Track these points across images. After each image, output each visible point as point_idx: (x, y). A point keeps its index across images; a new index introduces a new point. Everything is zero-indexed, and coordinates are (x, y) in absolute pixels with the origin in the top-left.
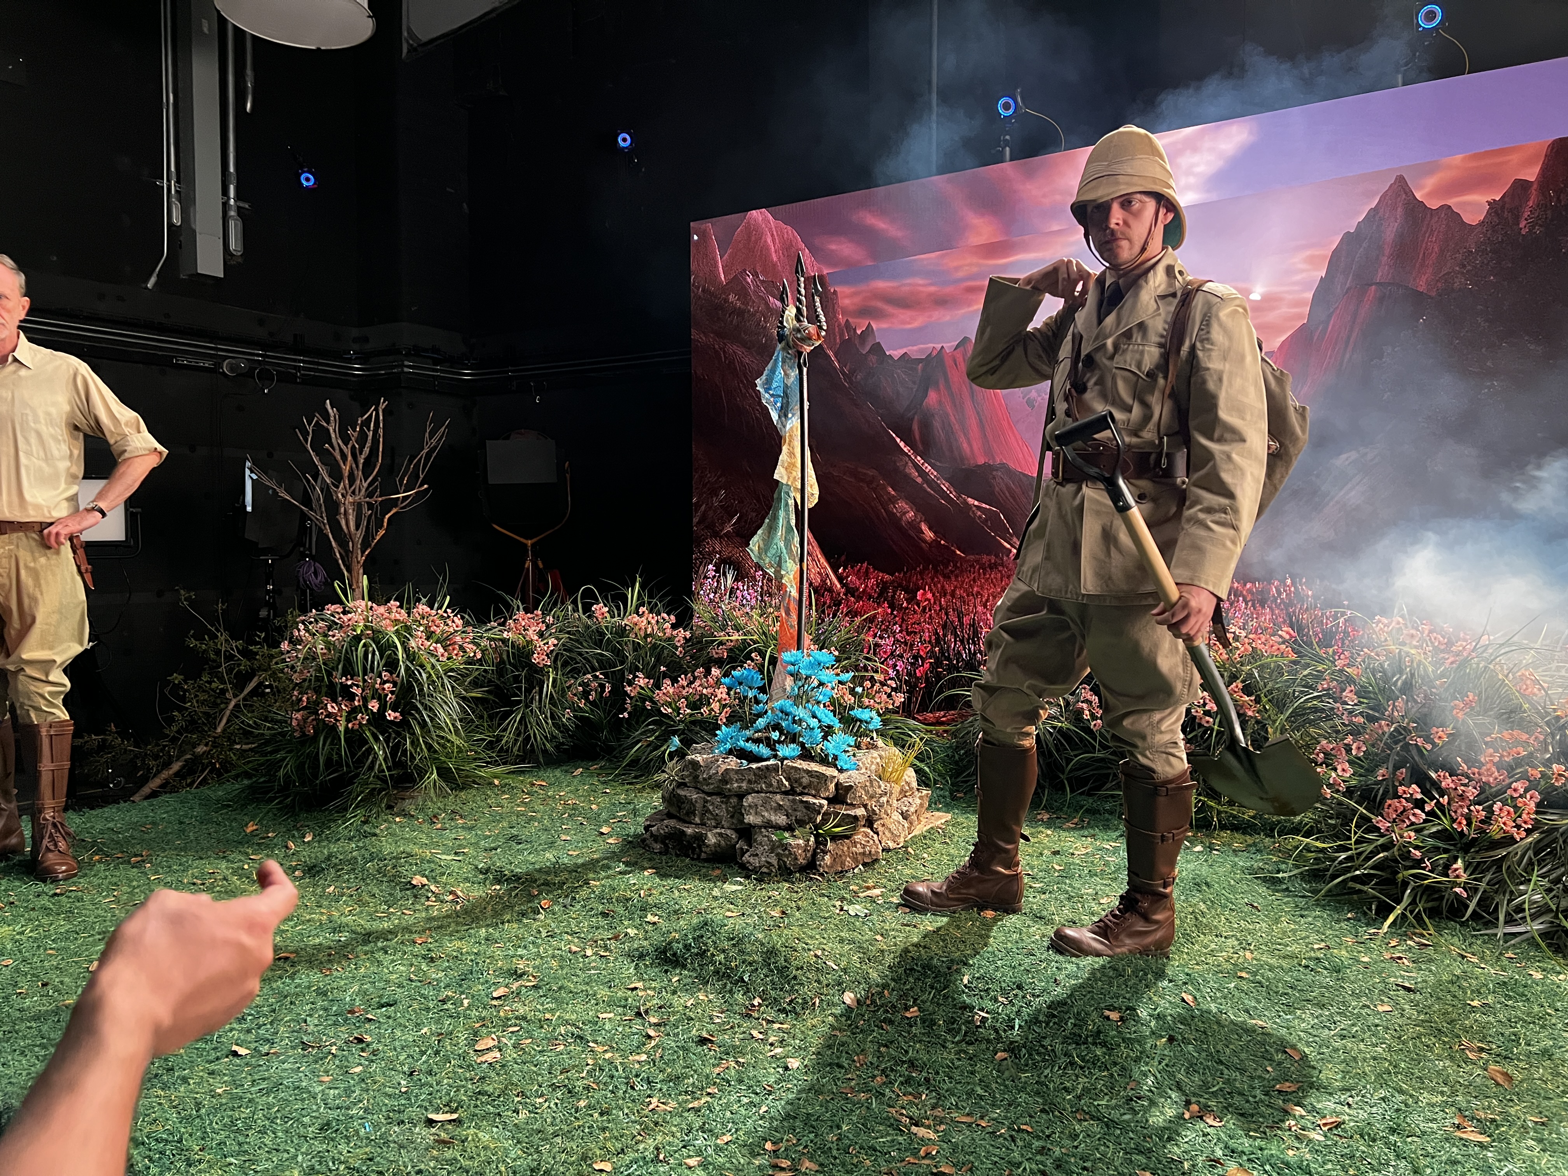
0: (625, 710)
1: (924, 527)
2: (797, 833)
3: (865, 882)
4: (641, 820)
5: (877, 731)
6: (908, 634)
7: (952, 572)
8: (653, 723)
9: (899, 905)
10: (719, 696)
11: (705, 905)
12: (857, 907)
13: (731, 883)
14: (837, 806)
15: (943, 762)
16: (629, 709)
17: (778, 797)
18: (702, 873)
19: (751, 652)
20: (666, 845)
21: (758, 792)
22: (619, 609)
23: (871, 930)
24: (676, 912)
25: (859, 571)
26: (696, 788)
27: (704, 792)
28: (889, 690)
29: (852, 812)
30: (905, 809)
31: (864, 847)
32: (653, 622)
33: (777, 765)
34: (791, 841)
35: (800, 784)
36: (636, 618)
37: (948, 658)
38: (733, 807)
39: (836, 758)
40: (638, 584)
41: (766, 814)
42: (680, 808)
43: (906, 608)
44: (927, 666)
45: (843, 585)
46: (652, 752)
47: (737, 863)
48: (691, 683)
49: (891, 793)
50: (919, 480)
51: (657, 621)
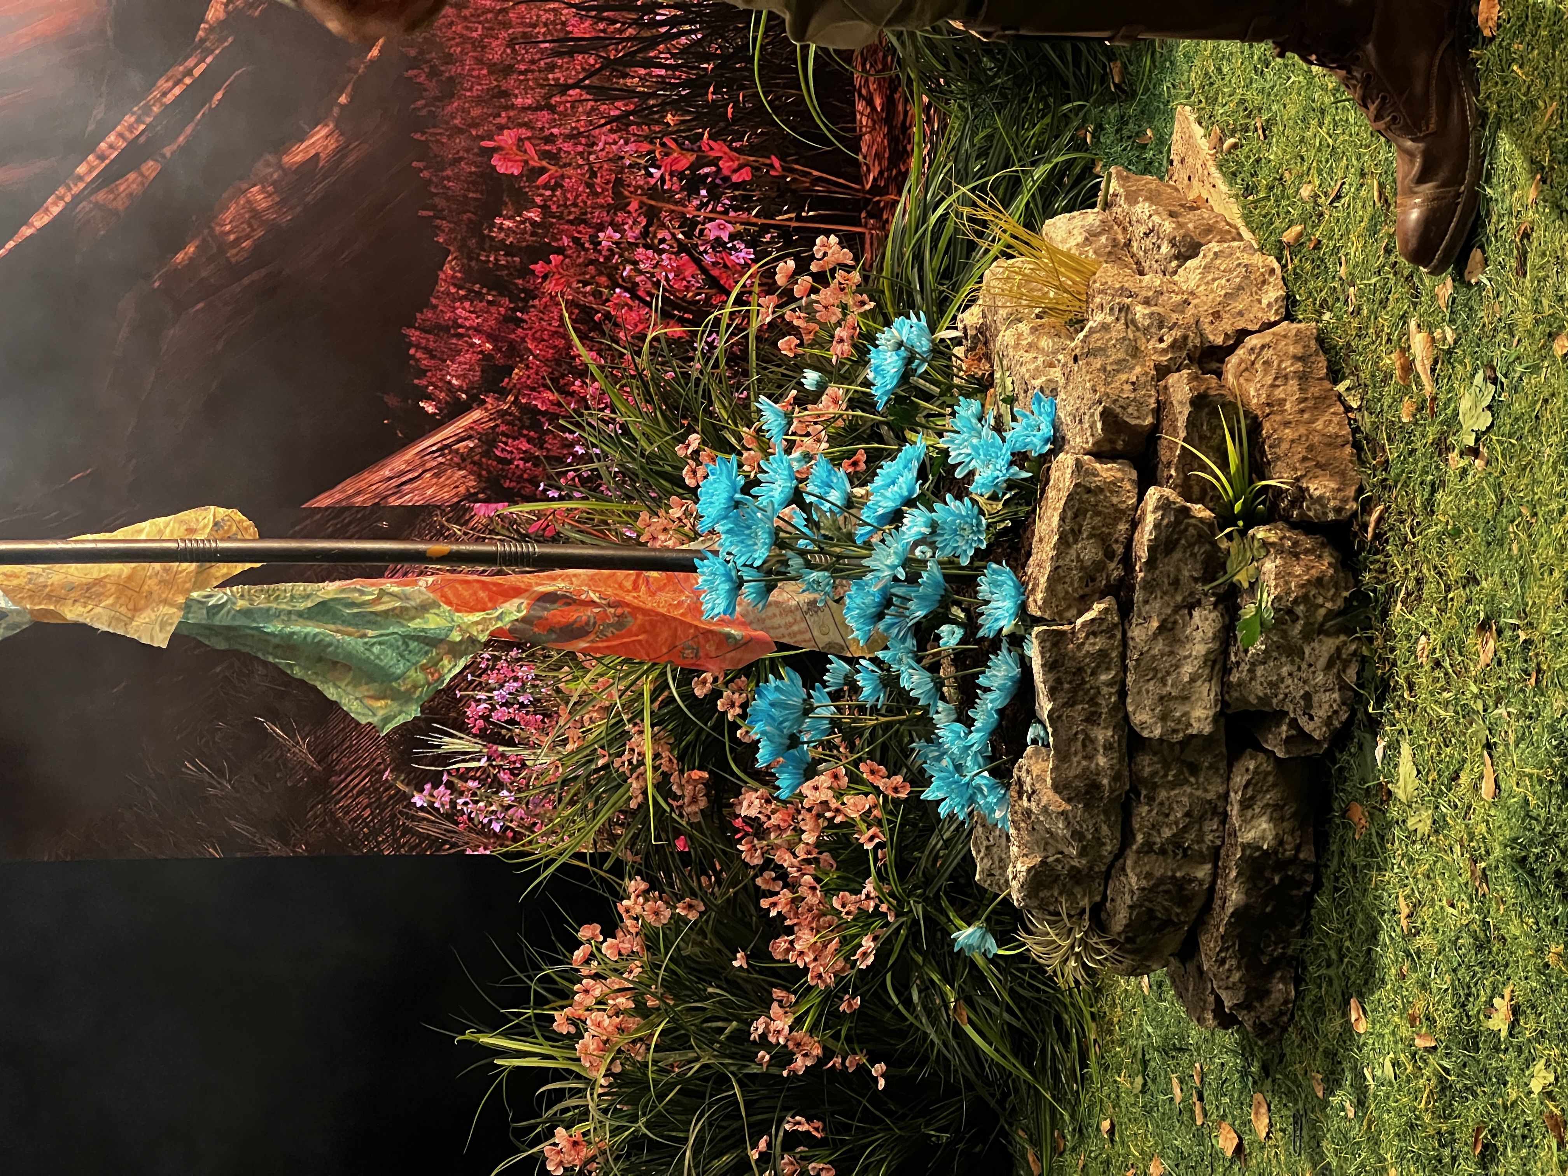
0: (863, 1071)
1: (298, 155)
2: (1242, 578)
3: (1388, 376)
4: (1195, 1034)
5: (933, 328)
6: (620, 205)
7: (434, 73)
8: (903, 990)
9: (1460, 279)
10: (826, 795)
11: (1458, 857)
12: (1465, 404)
13: (1391, 777)
14: (1164, 455)
15: (1016, 121)
16: (861, 1058)
17: (1138, 633)
18: (1360, 862)
19: (689, 697)
20: (1276, 963)
21: (1123, 694)
22: (560, 1094)
23: (1535, 369)
24: (1480, 946)
25: (431, 355)
26: (1107, 877)
27: (1120, 854)
28: (806, 281)
29: (1182, 413)
30: (1165, 249)
31: (1282, 377)
32: (598, 990)
33: (1043, 638)
34: (1267, 598)
35: (1099, 566)
36: (588, 1043)
37: (698, 85)
38: (1167, 767)
39: (1019, 458)
40: (486, 1039)
41: (1188, 669)
42: (1167, 923)
43: (545, 208)
44: (718, 149)
45: (474, 402)
46: (988, 992)
47: (1330, 755)
48: (782, 875)
49: (1124, 291)
50: (150, 168)
51: (597, 977)
